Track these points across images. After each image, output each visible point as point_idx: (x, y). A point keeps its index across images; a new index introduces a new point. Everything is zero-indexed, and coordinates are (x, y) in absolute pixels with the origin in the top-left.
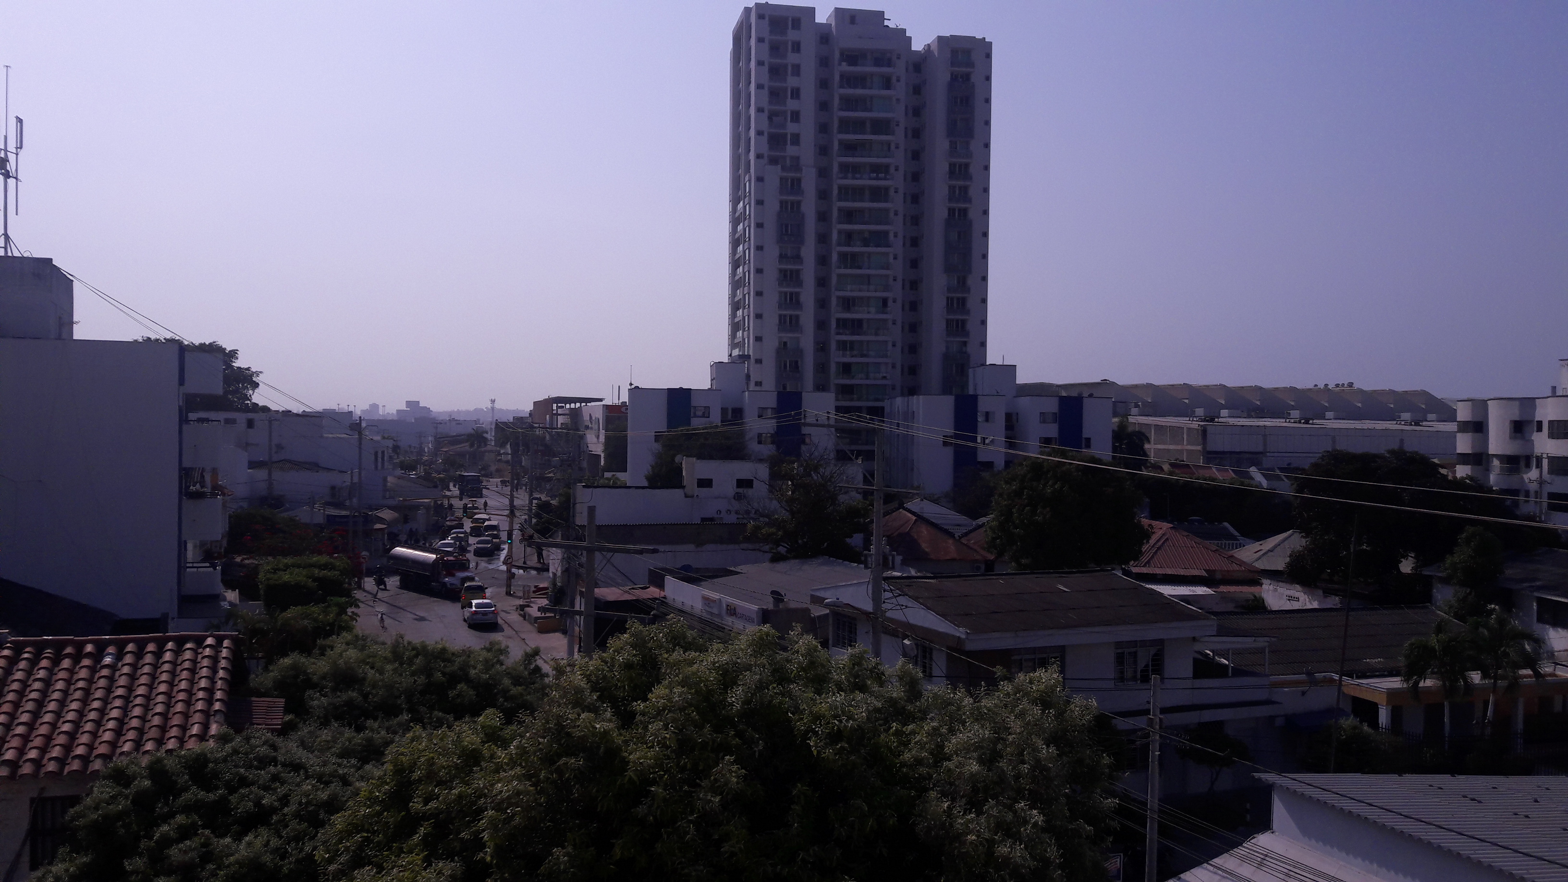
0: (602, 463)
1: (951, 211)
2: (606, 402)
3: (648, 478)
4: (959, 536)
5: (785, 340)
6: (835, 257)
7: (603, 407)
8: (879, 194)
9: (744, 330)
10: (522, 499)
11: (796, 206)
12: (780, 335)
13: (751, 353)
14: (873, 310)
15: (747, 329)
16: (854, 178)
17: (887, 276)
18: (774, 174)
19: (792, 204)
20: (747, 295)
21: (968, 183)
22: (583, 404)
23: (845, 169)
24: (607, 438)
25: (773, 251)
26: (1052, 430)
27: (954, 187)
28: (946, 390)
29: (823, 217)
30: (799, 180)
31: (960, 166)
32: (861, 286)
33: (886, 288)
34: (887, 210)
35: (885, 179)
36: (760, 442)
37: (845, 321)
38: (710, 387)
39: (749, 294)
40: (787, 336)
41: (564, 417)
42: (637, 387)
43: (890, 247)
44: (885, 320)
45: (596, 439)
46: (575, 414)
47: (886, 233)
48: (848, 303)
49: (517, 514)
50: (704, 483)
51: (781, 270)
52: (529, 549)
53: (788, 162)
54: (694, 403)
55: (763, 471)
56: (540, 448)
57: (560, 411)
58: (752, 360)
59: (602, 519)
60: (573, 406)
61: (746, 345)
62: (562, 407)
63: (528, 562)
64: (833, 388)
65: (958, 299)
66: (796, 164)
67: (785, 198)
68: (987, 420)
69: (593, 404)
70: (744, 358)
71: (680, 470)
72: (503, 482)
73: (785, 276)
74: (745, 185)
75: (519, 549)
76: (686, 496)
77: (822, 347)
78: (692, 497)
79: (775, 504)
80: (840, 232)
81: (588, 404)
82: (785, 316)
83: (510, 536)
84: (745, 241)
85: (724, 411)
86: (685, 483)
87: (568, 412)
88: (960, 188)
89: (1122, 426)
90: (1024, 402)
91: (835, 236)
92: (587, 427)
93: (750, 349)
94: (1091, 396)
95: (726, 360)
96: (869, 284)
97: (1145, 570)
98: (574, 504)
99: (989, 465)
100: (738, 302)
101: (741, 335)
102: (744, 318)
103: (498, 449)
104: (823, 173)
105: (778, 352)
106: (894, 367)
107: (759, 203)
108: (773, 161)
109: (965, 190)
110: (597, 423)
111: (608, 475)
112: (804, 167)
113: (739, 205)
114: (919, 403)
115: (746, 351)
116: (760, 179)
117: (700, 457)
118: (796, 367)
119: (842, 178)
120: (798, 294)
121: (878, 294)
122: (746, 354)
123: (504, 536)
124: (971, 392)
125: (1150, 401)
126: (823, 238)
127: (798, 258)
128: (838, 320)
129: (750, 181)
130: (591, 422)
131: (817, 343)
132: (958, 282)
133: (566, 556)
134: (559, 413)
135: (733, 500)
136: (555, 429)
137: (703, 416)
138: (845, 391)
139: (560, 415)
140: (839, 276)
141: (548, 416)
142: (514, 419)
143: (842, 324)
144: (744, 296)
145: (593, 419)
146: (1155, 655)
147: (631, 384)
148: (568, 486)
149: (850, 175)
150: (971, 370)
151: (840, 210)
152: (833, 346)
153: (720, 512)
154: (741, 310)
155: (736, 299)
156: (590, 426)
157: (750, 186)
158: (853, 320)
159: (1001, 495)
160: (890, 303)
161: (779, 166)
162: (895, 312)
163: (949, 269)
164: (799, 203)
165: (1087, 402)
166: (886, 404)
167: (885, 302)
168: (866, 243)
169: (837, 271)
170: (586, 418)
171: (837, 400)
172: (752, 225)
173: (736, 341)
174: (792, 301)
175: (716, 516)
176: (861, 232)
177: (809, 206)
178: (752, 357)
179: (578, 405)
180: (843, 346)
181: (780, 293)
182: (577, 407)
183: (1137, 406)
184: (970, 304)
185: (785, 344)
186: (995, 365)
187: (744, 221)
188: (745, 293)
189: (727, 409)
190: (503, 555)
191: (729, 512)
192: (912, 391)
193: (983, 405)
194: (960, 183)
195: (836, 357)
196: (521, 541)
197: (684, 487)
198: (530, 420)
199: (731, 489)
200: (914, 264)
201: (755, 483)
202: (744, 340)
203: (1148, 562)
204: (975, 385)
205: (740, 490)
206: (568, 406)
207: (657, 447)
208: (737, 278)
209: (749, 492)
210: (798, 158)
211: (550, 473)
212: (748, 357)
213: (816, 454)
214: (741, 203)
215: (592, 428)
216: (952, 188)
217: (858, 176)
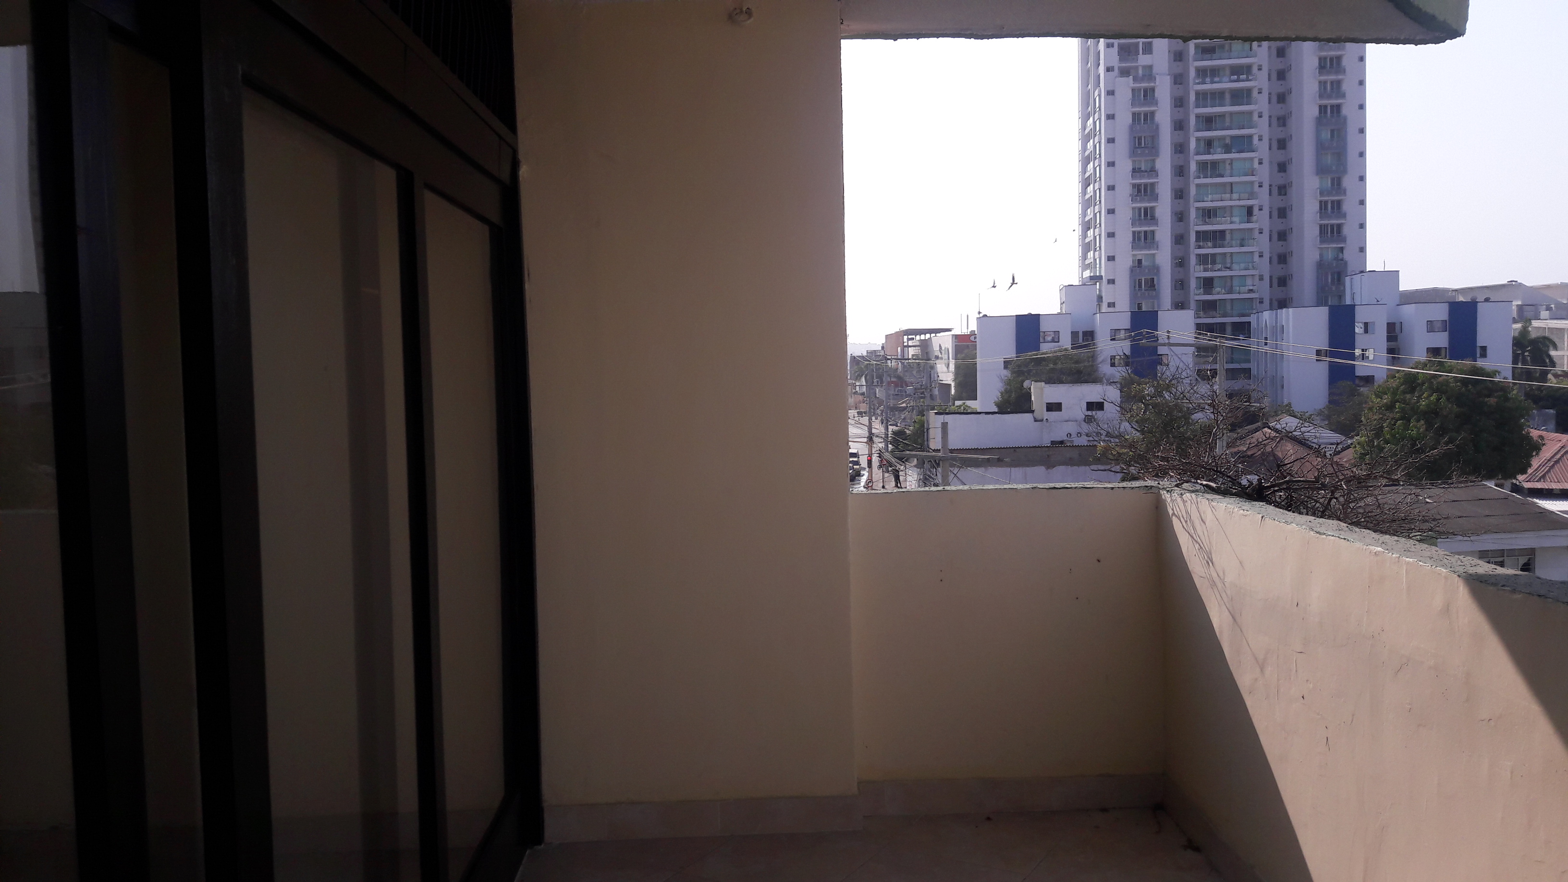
0: (953, 392)
1: (1322, 109)
2: (957, 331)
3: (998, 405)
4: (1331, 455)
5: (1139, 257)
6: (1193, 167)
7: (952, 338)
8: (1241, 96)
9: (1095, 250)
10: (878, 428)
11: (1149, 117)
12: (1134, 253)
13: (1103, 274)
14: (1236, 219)
15: (1098, 249)
16: (1212, 82)
17: (1252, 183)
18: (1125, 85)
19: (1146, 115)
20: (1098, 214)
21: (1340, 77)
22: (933, 335)
23: (1202, 73)
24: (957, 367)
25: (1125, 166)
26: (1441, 340)
27: (1325, 82)
28: (1320, 302)
29: (1179, 126)
30: (1153, 90)
31: (1331, 59)
32: (1223, 195)
33: (1252, 195)
34: (1250, 113)
35: (1247, 80)
36: (1113, 365)
37: (1205, 233)
38: (1060, 311)
39: (1100, 212)
40: (1141, 253)
41: (914, 348)
42: (985, 316)
43: (1254, 152)
44: (1251, 229)
45: (946, 369)
46: (925, 346)
47: (1250, 137)
48: (1208, 214)
49: (875, 439)
50: (1055, 407)
51: (1134, 186)
52: (886, 475)
53: (1140, 72)
54: (1044, 327)
55: (1113, 394)
56: (893, 379)
57: (910, 343)
58: (1105, 280)
59: (955, 442)
60: (923, 337)
61: (1098, 266)
62: (913, 339)
63: (886, 487)
64: (1193, 305)
65: (1333, 202)
66: (1149, 73)
67: (1137, 109)
68: (1366, 331)
69: (942, 334)
70: (1096, 279)
71: (1029, 395)
72: (860, 414)
73: (1139, 191)
74: (1095, 100)
75: (877, 474)
76: (1036, 420)
77: (1180, 263)
78: (1042, 420)
79: (1126, 425)
80: (1198, 140)
81: (937, 335)
82: (1139, 232)
83: (870, 462)
84: (1095, 158)
85: (1074, 334)
86: (1034, 407)
87: (918, 344)
88: (1332, 83)
89: (1524, 332)
90: (1409, 310)
91: (1193, 144)
92: (937, 358)
93: (1102, 270)
94: (1487, 300)
95: (1076, 282)
96: (1232, 192)
97: (1539, 485)
98: (928, 429)
99: (1368, 380)
100: (1089, 221)
101: (1092, 255)
102: (1095, 238)
103: (854, 382)
104: (1179, 79)
105: (1132, 270)
106: (1261, 278)
107: (1110, 117)
108: (1124, 72)
109: (1337, 84)
110: (947, 352)
111: (958, 403)
112: (1157, 76)
113: (1088, 122)
114: (1288, 315)
115: (1098, 272)
116: (1110, 93)
117: (1049, 381)
118: (1151, 285)
119: (1199, 84)
120: (1152, 208)
121: (1242, 203)
122: (1098, 275)
123: (864, 462)
124: (1348, 302)
125: (1565, 302)
126: (1180, 148)
127: (1153, 171)
128: (1197, 232)
129: (1100, 95)
130: (941, 352)
131: (1174, 257)
132: (1333, 184)
133: (922, 477)
134: (910, 344)
135: (1084, 423)
136: (906, 359)
137: (1053, 341)
138: (1208, 307)
139: (911, 346)
140: (1198, 186)
141: (899, 348)
142: (867, 353)
143: (1202, 236)
144: (1095, 215)
145: (943, 349)
146: (1525, 565)
147: (979, 313)
148: (921, 413)
149: (1208, 80)
150: (1348, 279)
151: (1198, 116)
152: (1193, 260)
153: (1070, 435)
154: (1092, 230)
155: (1087, 219)
156: (940, 356)
157: (1100, 100)
158: (1215, 232)
159: (1371, 409)
160: (1256, 211)
161: (1131, 77)
162: (1262, 220)
163: (1321, 170)
164: (1153, 113)
165: (1482, 308)
166: (1252, 319)
167: (1250, 211)
168: (1228, 149)
169: (1194, 182)
170: (936, 348)
171: (1197, 316)
172: (1103, 141)
173: (1087, 262)
174: (1147, 216)
175: (1065, 438)
176: (1223, 138)
177: (1164, 116)
178: (1104, 277)
179: (928, 336)
180: (1203, 260)
181: (1133, 209)
182: (927, 338)
183: (1548, 308)
184: (1346, 207)
185: (1140, 261)
186: (1374, 271)
187: (1094, 138)
188: (1096, 212)
189: (1077, 333)
190: (864, 479)
191: (1079, 435)
192: (1283, 304)
193: (1361, 315)
194: (1332, 77)
195: (1197, 272)
196: (880, 467)
197: (1033, 412)
198: (882, 353)
199: (1080, 412)
200: (1282, 167)
201: (1106, 405)
202: (1095, 260)
203: (1544, 476)
204: (1353, 294)
205: (1089, 413)
206: (918, 337)
207: (1006, 373)
208: (1087, 197)
209: (1098, 414)
210: (1150, 67)
211: (903, 403)
212: (1100, 277)
213: (1168, 373)
214: (1091, 119)
215: (942, 358)
216: (1323, 84)
217: (1216, 79)
